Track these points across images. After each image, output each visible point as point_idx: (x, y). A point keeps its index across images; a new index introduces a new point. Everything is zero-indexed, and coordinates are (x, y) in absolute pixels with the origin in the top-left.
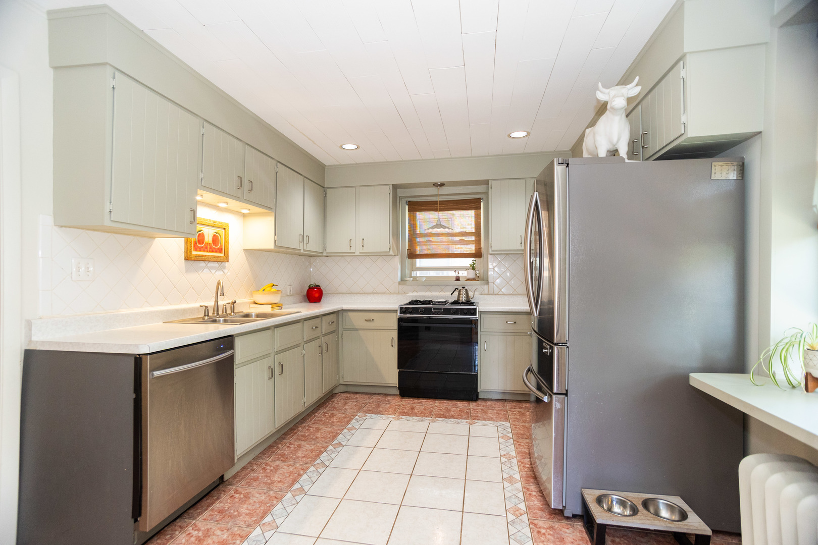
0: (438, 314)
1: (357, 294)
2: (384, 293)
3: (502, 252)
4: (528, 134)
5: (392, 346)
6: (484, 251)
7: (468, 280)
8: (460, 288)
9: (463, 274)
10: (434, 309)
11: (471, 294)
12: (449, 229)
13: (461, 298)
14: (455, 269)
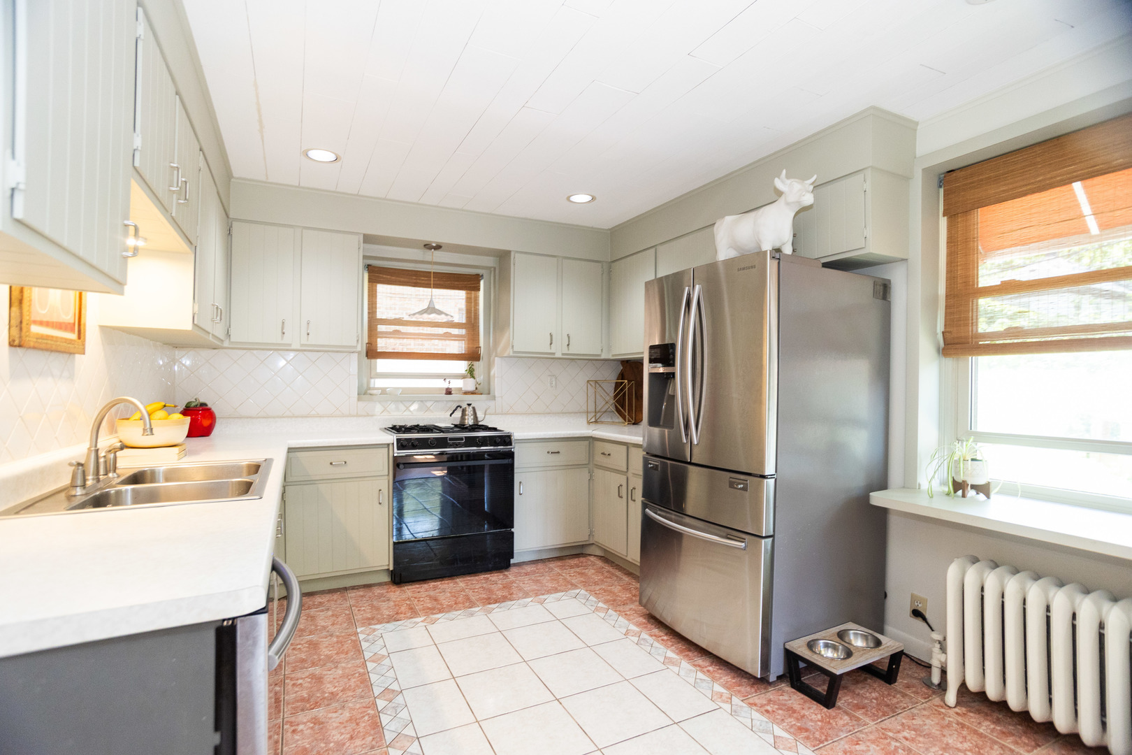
0: (457, 446)
1: (278, 417)
2: (331, 416)
3: (524, 355)
4: (593, 198)
5: (380, 504)
6: (482, 351)
7: (466, 393)
8: (464, 406)
9: (456, 384)
10: (451, 439)
11: (480, 415)
12: (447, 315)
13: (466, 421)
14: (444, 377)
